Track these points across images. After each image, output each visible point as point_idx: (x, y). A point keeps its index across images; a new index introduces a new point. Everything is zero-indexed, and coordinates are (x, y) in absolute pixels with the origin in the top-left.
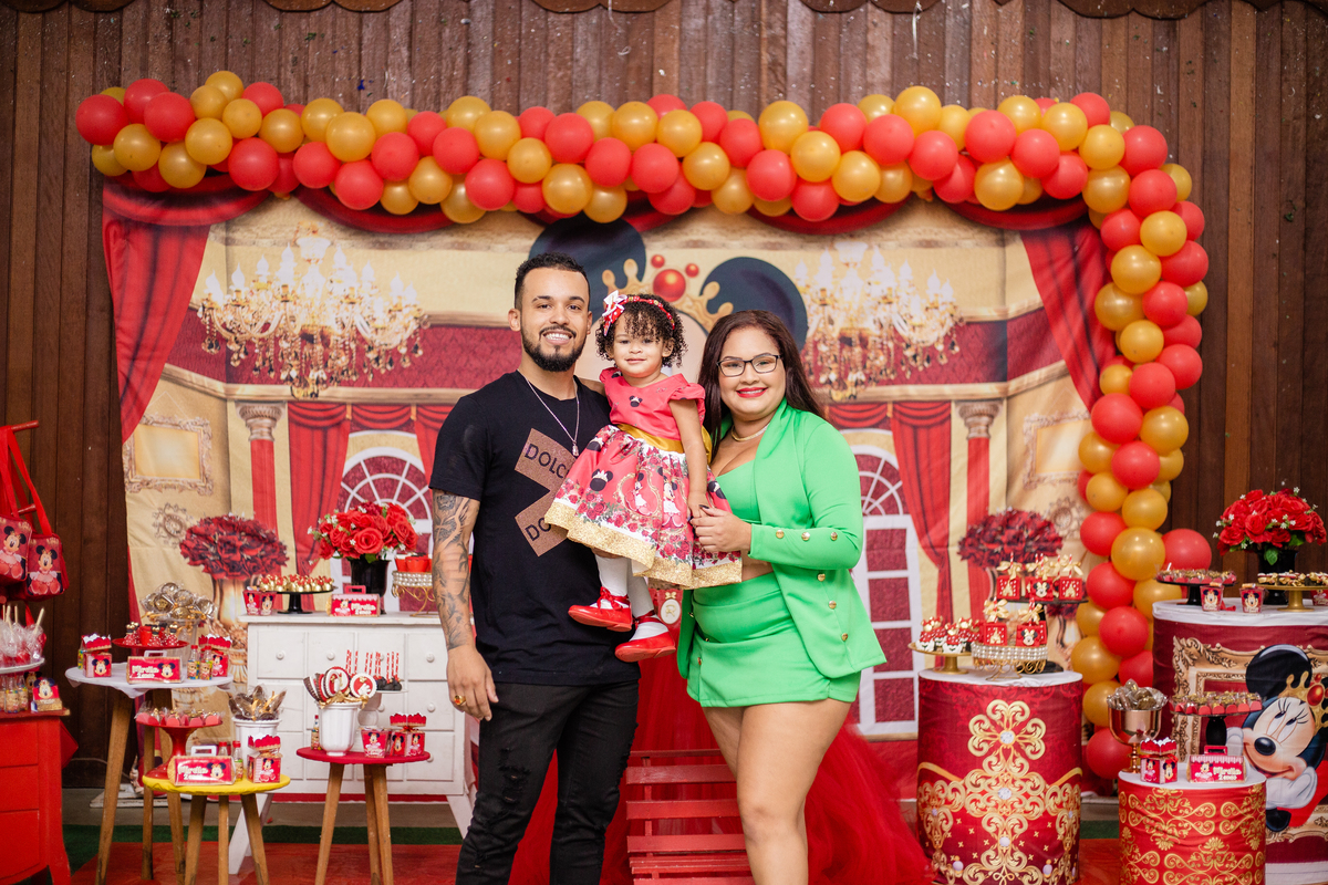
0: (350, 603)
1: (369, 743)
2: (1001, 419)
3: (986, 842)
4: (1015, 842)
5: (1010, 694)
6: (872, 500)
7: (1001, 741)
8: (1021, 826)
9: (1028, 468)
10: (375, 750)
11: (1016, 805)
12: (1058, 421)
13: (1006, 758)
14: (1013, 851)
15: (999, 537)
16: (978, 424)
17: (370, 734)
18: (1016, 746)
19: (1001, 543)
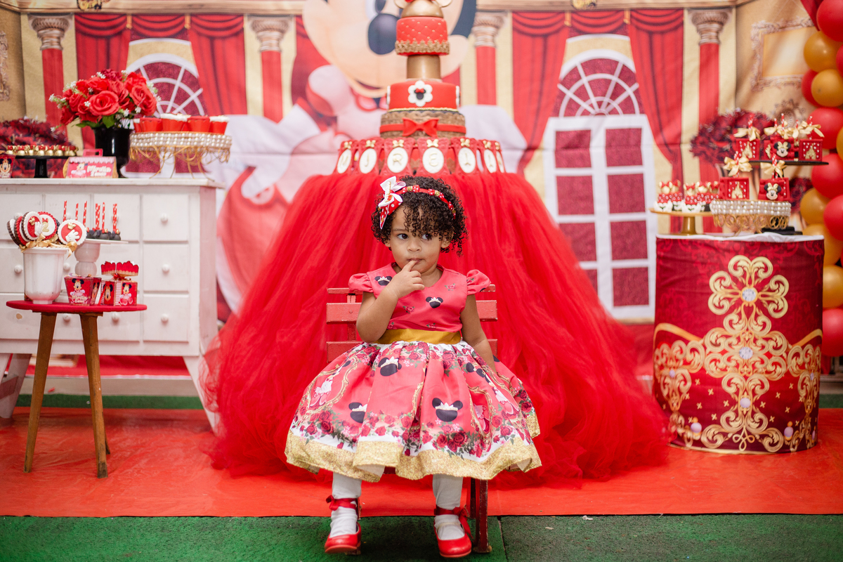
0: (87, 165)
1: (73, 290)
2: (730, 27)
3: (726, 403)
4: (756, 404)
5: (752, 249)
6: (611, 101)
7: (743, 298)
8: (762, 386)
9: (755, 72)
10: (79, 297)
11: (758, 365)
12: (783, 28)
13: (748, 316)
14: (753, 413)
15: (728, 136)
16: (709, 30)
17: (74, 280)
18: (759, 304)
19: (730, 141)
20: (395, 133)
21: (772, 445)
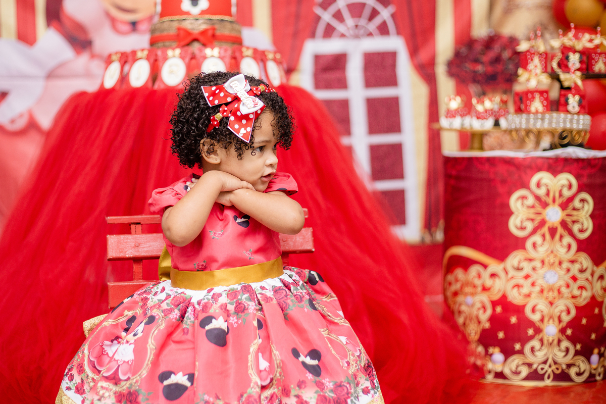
3: (531, 332)
4: (563, 331)
5: (555, 166)
7: (547, 219)
8: (569, 312)
11: (564, 290)
13: (553, 237)
14: (559, 341)
18: (564, 224)
20: (167, 43)
21: (579, 374)
